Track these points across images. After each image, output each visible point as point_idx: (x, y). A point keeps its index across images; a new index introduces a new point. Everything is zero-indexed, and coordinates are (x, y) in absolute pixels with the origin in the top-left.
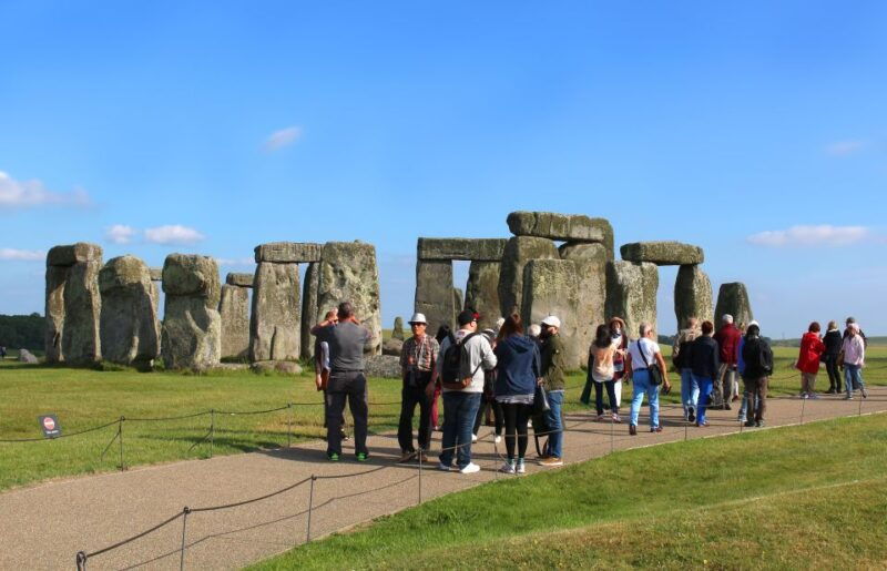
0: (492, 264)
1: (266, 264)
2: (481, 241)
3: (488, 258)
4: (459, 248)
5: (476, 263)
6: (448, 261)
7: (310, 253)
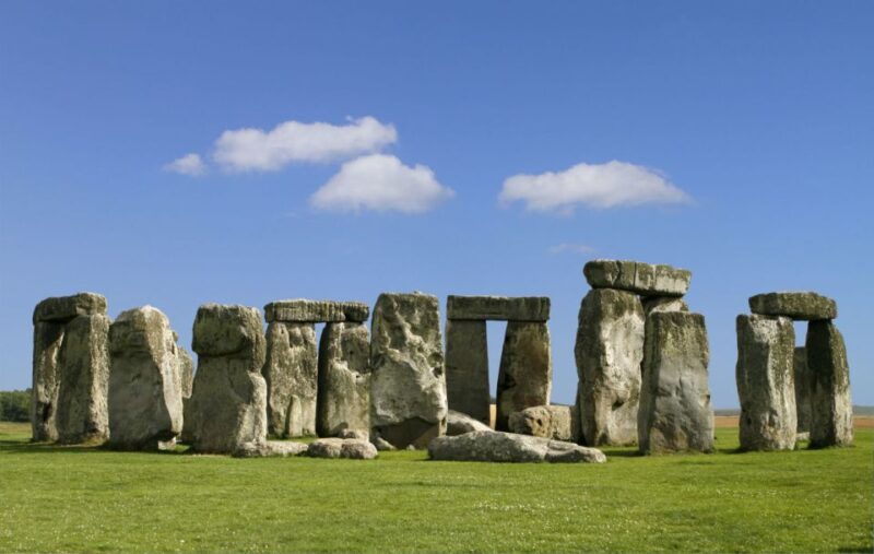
0: (532, 326)
1: (279, 325)
2: (518, 301)
3: (528, 318)
4: (494, 308)
5: (514, 324)
6: (483, 321)
7: (328, 312)
